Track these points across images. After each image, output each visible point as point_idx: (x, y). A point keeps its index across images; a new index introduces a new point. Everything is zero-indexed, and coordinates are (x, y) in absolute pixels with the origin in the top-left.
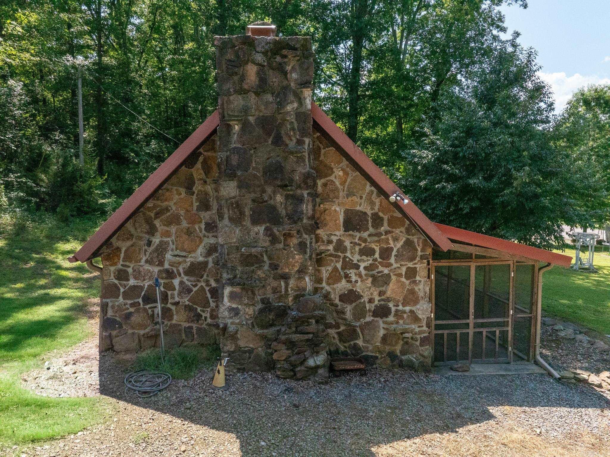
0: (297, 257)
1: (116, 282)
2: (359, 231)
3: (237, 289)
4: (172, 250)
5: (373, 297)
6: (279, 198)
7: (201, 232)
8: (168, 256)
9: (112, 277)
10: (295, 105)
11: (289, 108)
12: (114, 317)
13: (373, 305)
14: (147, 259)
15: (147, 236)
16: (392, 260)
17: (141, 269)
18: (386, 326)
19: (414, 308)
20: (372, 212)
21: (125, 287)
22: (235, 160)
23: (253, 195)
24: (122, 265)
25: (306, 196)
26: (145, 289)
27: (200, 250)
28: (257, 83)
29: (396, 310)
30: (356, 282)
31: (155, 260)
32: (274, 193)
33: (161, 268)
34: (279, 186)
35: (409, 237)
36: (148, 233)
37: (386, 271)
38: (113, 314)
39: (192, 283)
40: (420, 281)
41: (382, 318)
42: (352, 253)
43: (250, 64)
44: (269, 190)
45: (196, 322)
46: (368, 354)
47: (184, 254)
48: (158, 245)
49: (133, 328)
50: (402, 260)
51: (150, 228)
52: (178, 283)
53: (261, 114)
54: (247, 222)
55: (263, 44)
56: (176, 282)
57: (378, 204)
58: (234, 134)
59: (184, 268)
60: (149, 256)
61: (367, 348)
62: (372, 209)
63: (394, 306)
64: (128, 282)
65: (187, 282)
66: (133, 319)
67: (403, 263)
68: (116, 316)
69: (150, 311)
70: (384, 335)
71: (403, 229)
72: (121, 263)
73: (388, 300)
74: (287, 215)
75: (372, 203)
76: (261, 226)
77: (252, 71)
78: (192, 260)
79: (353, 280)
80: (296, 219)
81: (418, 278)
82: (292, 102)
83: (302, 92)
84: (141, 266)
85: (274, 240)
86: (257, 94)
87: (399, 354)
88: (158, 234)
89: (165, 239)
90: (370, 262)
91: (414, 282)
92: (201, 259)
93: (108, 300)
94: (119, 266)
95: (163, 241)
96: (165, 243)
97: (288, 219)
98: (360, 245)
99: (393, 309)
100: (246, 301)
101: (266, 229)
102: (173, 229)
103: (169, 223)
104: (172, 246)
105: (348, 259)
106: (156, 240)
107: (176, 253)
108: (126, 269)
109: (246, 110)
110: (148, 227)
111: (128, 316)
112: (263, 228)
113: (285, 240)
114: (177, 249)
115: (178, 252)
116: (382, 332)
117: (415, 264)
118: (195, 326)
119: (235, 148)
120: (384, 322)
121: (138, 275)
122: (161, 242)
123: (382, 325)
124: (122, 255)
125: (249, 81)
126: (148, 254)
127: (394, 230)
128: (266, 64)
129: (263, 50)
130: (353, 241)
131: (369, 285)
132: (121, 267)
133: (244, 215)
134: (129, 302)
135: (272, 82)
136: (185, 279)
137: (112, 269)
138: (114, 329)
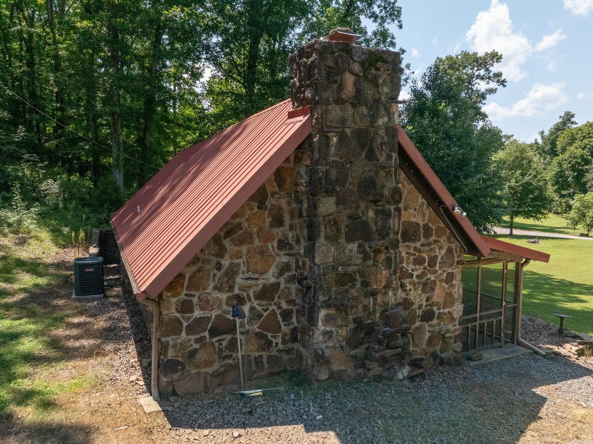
0: (384, 272)
1: (178, 315)
2: (413, 241)
3: (332, 311)
4: (243, 273)
5: (422, 303)
6: (371, 214)
7: (274, 251)
8: (239, 280)
9: (173, 310)
10: (386, 119)
11: (380, 122)
12: (175, 358)
13: (421, 311)
14: (216, 285)
15: (216, 259)
16: (437, 267)
17: (209, 297)
18: (431, 329)
19: (450, 310)
20: (424, 223)
21: (189, 320)
22: (334, 174)
23: (348, 212)
24: (186, 295)
25: (393, 211)
26: (212, 320)
27: (273, 270)
28: (354, 94)
29: (439, 312)
30: (410, 290)
31: (225, 286)
32: (367, 208)
33: (231, 294)
34: (371, 201)
35: (450, 245)
36: (217, 255)
37: (433, 278)
38: (175, 355)
39: (262, 307)
40: (456, 284)
41: (427, 322)
42: (408, 263)
43: (347, 73)
44: (363, 205)
45: (266, 350)
46: (416, 357)
47: (256, 276)
48: (228, 268)
49: (197, 367)
50: (445, 267)
51: (220, 249)
52: (248, 309)
53: (356, 127)
54: (342, 240)
55: (360, 54)
56: (246, 308)
57: (427, 215)
58: (332, 146)
59: (255, 292)
60: (218, 282)
61: (416, 351)
62: (424, 220)
63: (437, 309)
64: (192, 315)
65: (257, 307)
66: (198, 356)
67: (445, 269)
68: (178, 356)
69: (217, 345)
70: (430, 337)
71: (445, 238)
72: (185, 292)
73: (433, 304)
74: (377, 230)
75: (424, 215)
76: (354, 243)
77: (349, 80)
78: (264, 281)
79: (408, 289)
80: (385, 234)
81: (454, 282)
82: (383, 117)
83: (391, 106)
84: (208, 293)
85: (366, 257)
86: (354, 106)
87: (439, 353)
88: (227, 256)
89: (236, 261)
90: (421, 271)
91: (452, 286)
92: (273, 280)
93: (168, 339)
94: (183, 297)
95: (233, 263)
96: (236, 265)
97: (378, 235)
98: (415, 255)
99: (437, 312)
100: (340, 323)
101: (360, 246)
102: (244, 249)
103: (241, 242)
104: (243, 268)
105: (404, 269)
106: (226, 263)
107: (247, 276)
108: (190, 298)
109: (343, 122)
110: (217, 248)
111: (193, 354)
112: (356, 245)
113: (375, 256)
114: (248, 271)
115: (250, 275)
116: (427, 335)
117: (453, 269)
118: (265, 354)
119: (334, 161)
120: (429, 326)
121: (205, 304)
122: (231, 264)
123: (427, 328)
124: (186, 283)
125: (347, 91)
126: (216, 278)
127: (439, 239)
128: (362, 75)
129: (359, 60)
130: (409, 251)
131: (420, 292)
132: (186, 298)
133: (341, 232)
134: (193, 337)
135: (367, 94)
136: (255, 303)
137: (174, 300)
138: (176, 371)
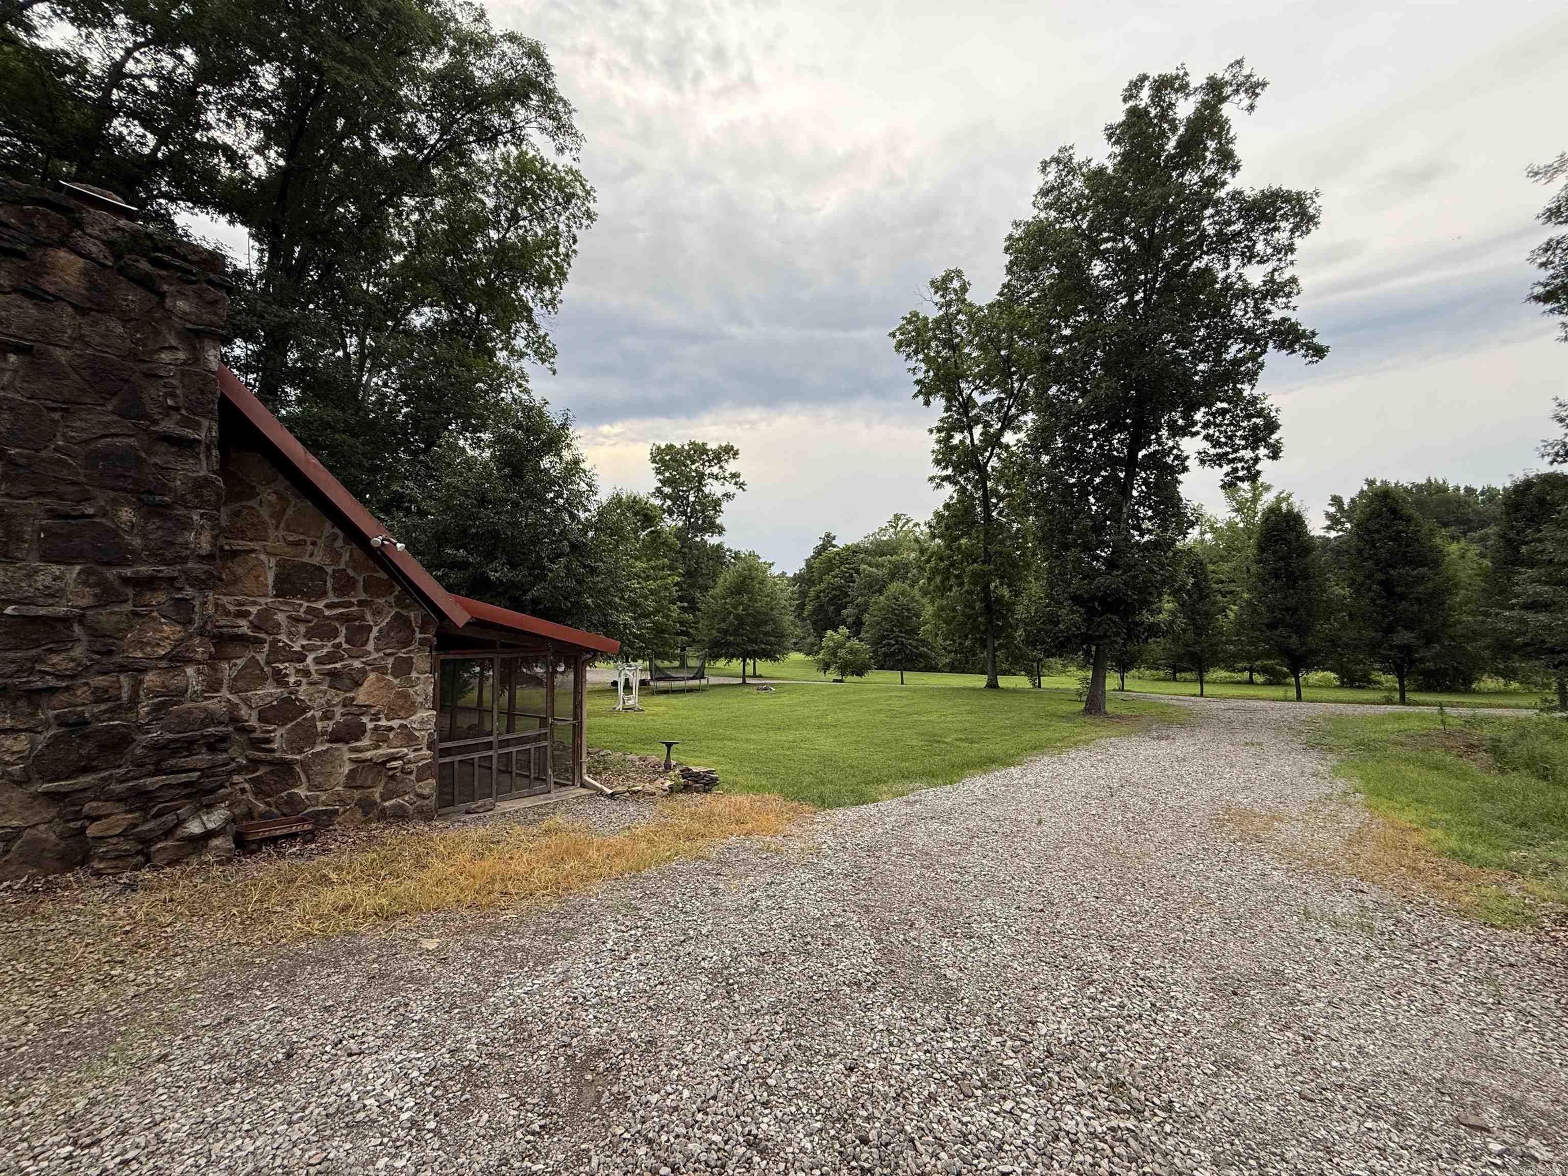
0: (167, 629)
2: (306, 597)
5: (331, 708)
6: (127, 515)
10: (182, 356)
11: (165, 356)
13: (331, 723)
16: (370, 646)
18: (354, 756)
19: (406, 722)
20: (334, 567)
23: (51, 502)
25: (196, 517)
28: (83, 290)
29: (375, 726)
30: (298, 683)
32: (115, 503)
34: (126, 491)
35: (400, 611)
37: (358, 664)
40: (418, 679)
41: (347, 743)
42: (290, 634)
43: (64, 249)
44: (101, 495)
46: (317, 808)
50: (387, 646)
53: (90, 351)
54: (28, 555)
57: (345, 556)
58: (4, 369)
61: (317, 798)
62: (335, 563)
63: (371, 720)
67: (389, 651)
71: (390, 598)
73: (360, 711)
74: (147, 548)
75: (336, 556)
76: (69, 565)
77: (68, 263)
79: (292, 681)
80: (169, 556)
81: (414, 674)
82: (173, 349)
85: (108, 595)
86: (81, 310)
87: (379, 800)
90: (325, 650)
91: (409, 681)
97: (149, 557)
98: (308, 621)
99: (370, 726)
100: (8, 723)
101: (85, 573)
105: (281, 645)
109: (44, 332)
112: (77, 569)
113: (137, 595)
116: (346, 767)
117: (410, 652)
119: (5, 398)
120: (351, 749)
123: (347, 754)
125: (59, 280)
127: (373, 598)
128: (109, 262)
129: (104, 236)
130: (294, 613)
131: (324, 687)
